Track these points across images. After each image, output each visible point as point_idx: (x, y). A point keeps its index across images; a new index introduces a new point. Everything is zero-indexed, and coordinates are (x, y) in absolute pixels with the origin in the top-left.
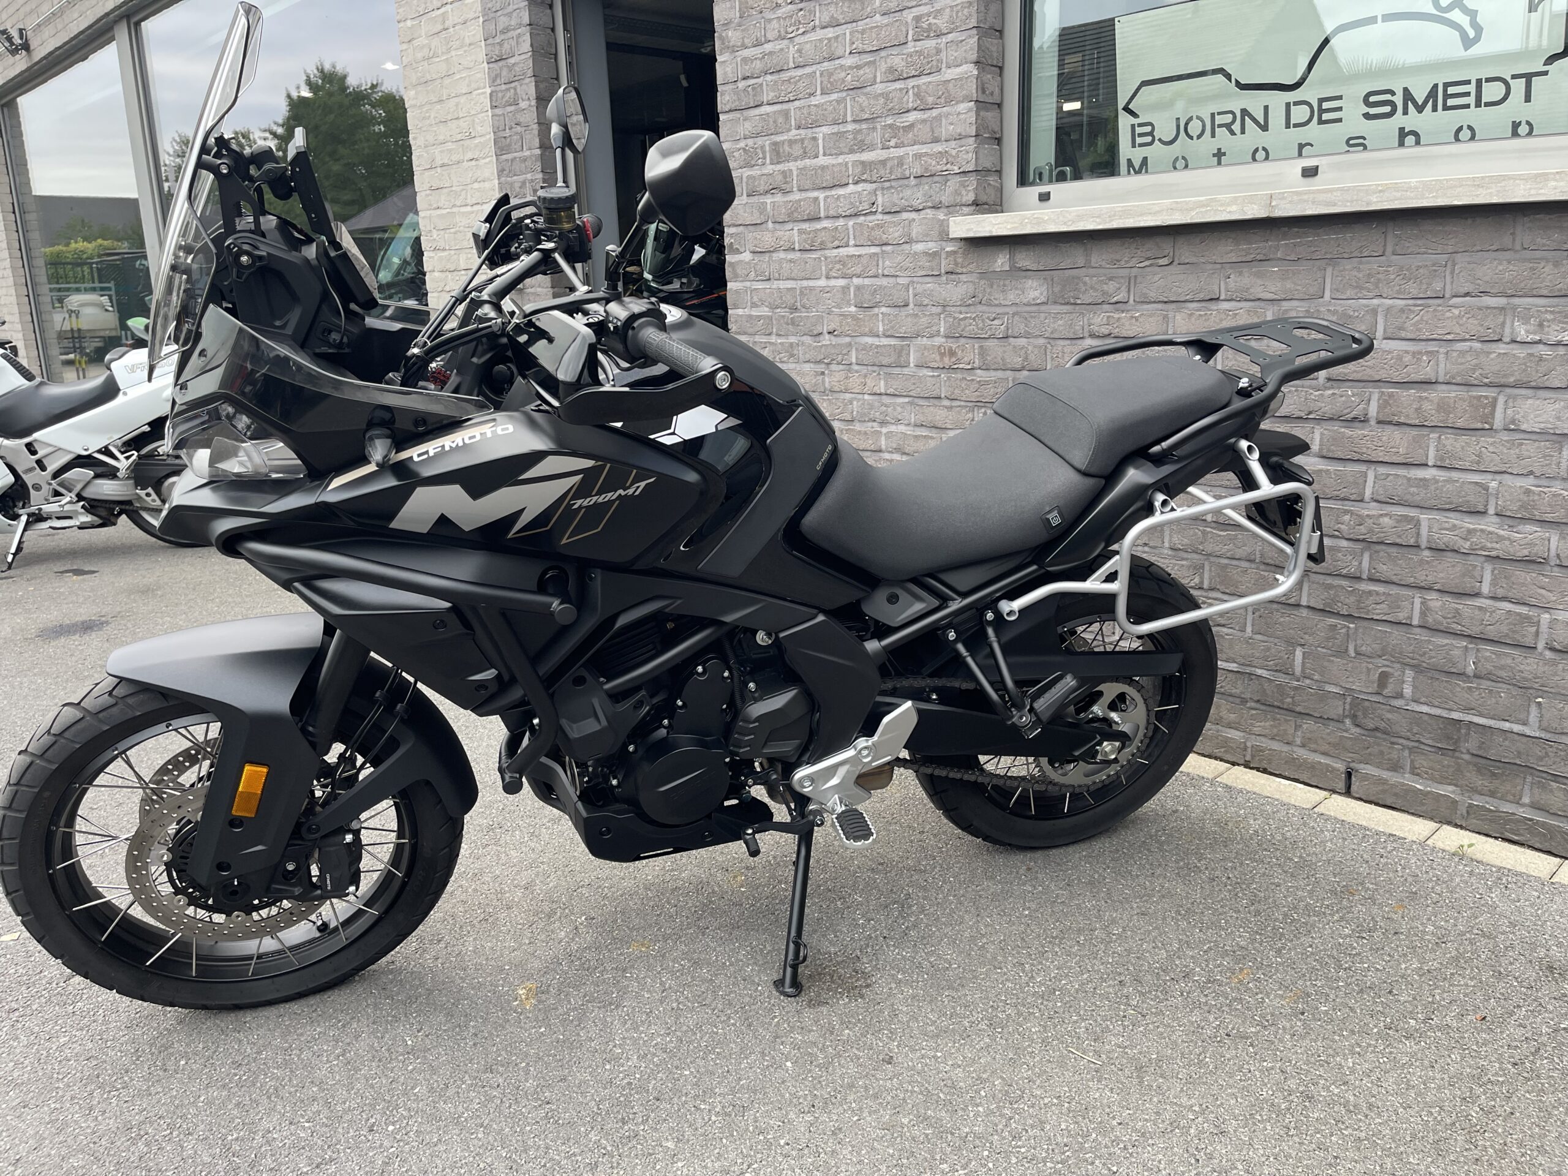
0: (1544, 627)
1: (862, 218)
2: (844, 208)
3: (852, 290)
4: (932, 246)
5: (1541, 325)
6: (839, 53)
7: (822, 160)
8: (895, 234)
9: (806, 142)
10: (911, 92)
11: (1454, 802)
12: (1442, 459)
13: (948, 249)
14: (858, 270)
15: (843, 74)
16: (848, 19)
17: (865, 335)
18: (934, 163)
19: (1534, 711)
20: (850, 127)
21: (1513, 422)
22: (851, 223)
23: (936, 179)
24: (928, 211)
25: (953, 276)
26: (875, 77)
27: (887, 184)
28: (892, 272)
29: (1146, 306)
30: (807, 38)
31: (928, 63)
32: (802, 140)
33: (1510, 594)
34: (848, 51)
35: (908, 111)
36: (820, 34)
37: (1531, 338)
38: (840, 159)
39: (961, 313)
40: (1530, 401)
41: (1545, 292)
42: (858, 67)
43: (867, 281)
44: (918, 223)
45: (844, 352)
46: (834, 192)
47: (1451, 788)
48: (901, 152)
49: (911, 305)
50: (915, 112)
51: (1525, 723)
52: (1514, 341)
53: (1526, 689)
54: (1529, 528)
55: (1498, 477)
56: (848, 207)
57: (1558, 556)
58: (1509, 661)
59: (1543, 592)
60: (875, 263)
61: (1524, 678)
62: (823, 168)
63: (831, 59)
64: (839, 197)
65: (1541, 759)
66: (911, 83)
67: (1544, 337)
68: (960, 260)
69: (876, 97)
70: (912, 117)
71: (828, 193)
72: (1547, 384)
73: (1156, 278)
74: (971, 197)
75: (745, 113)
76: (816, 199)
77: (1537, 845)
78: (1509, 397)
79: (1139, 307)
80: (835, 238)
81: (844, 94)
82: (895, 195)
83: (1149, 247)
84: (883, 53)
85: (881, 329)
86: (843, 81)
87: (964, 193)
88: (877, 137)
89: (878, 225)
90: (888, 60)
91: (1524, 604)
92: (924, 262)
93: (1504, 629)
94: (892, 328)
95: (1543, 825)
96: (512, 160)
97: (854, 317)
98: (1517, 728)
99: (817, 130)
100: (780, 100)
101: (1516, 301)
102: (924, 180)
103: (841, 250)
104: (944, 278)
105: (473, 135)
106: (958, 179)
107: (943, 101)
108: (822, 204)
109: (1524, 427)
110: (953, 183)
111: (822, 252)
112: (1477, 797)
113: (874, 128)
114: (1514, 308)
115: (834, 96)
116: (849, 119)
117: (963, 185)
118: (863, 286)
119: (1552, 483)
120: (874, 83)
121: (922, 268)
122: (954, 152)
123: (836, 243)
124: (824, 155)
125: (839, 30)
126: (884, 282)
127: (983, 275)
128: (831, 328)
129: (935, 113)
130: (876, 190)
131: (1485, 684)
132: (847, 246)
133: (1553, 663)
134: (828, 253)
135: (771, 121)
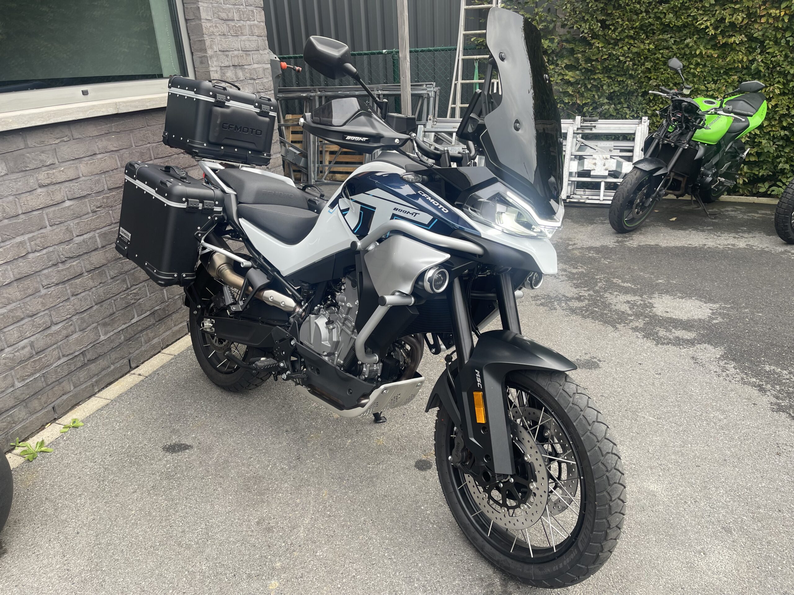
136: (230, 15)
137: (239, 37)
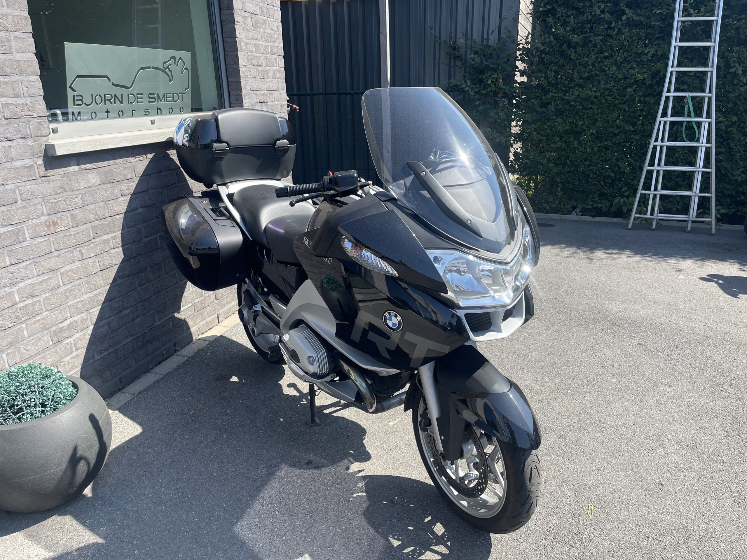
136: (260, 62)
137: (266, 79)
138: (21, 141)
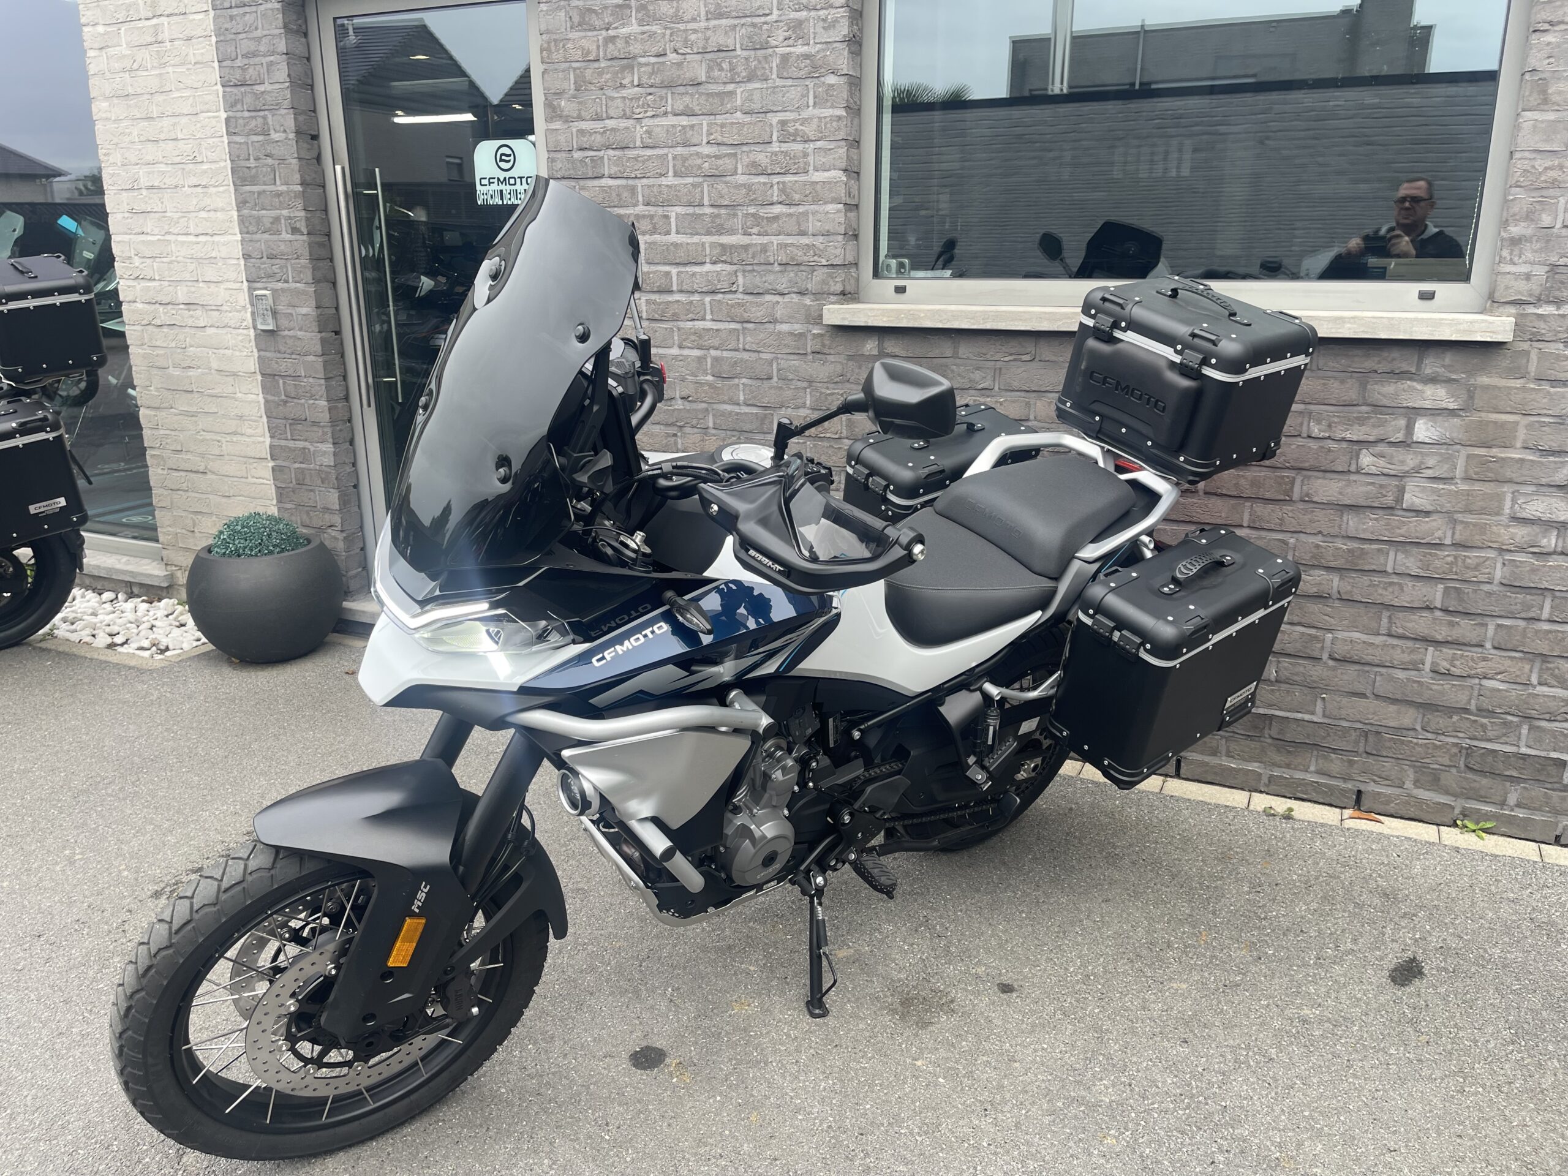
0: (1328, 643)
1: (720, 296)
2: (699, 284)
3: (709, 360)
4: (798, 328)
5: (1330, 426)
6: (695, 141)
7: (674, 238)
8: (758, 313)
9: (656, 220)
10: (775, 187)
11: (1260, 774)
12: (1254, 521)
13: (815, 332)
14: (716, 342)
15: (699, 161)
16: (705, 111)
17: (724, 402)
18: (800, 253)
19: (1319, 703)
20: (708, 210)
21: (1307, 495)
22: (708, 299)
23: (802, 268)
24: (794, 296)
25: (819, 356)
26: (736, 168)
27: (749, 268)
28: (754, 347)
29: (1009, 394)
30: (657, 121)
31: (795, 164)
32: (652, 217)
33: (1303, 621)
34: (705, 141)
35: (772, 204)
36: (671, 120)
37: (1322, 435)
38: (696, 239)
39: (828, 388)
40: (1320, 481)
41: (1333, 402)
42: (717, 157)
43: (725, 354)
44: (783, 306)
45: (700, 416)
46: (688, 269)
47: (1257, 764)
48: (765, 240)
49: (775, 379)
50: (779, 206)
51: (1313, 713)
52: (1310, 437)
53: (1314, 688)
54: (1317, 572)
55: (1296, 535)
56: (704, 284)
57: (1339, 592)
58: (1301, 669)
59: (1327, 618)
60: (735, 338)
61: (1314, 682)
62: (676, 245)
63: (685, 145)
64: (694, 274)
65: (1324, 738)
66: (776, 179)
67: (1332, 435)
68: (827, 342)
69: (738, 187)
70: (777, 209)
71: (682, 269)
72: (1333, 469)
73: (1020, 370)
74: (839, 288)
75: (582, 183)
76: (668, 274)
77: (1321, 800)
78: (1305, 477)
79: (1003, 393)
80: (689, 311)
81: (701, 180)
82: (758, 278)
83: (1013, 345)
84: (745, 148)
85: (742, 398)
86: (700, 167)
87: (831, 282)
88: (738, 223)
89: (739, 304)
90: (751, 155)
91: (1314, 627)
92: (789, 341)
93: (1298, 645)
94: (754, 397)
95: (1326, 785)
96: (259, 193)
97: (710, 385)
98: (1307, 717)
99: (670, 208)
100: (625, 175)
101: (1312, 407)
102: (789, 268)
103: (696, 323)
104: (810, 357)
105: (199, 159)
106: (825, 270)
107: (810, 199)
108: (674, 279)
109: (1315, 499)
110: (820, 274)
111: (675, 324)
112: (1276, 769)
113: (735, 215)
114: (1310, 413)
115: (690, 180)
116: (706, 202)
117: (830, 276)
118: (722, 358)
119: (1336, 540)
120: (735, 173)
121: (787, 346)
122: (821, 247)
123: (691, 316)
124: (678, 233)
125: (694, 120)
126: (746, 356)
127: (850, 357)
128: (684, 394)
129: (801, 209)
130: (736, 272)
131: (1284, 686)
132: (704, 319)
133: (1334, 669)
134: (682, 324)
135: (614, 195)
138: (795, 298)
